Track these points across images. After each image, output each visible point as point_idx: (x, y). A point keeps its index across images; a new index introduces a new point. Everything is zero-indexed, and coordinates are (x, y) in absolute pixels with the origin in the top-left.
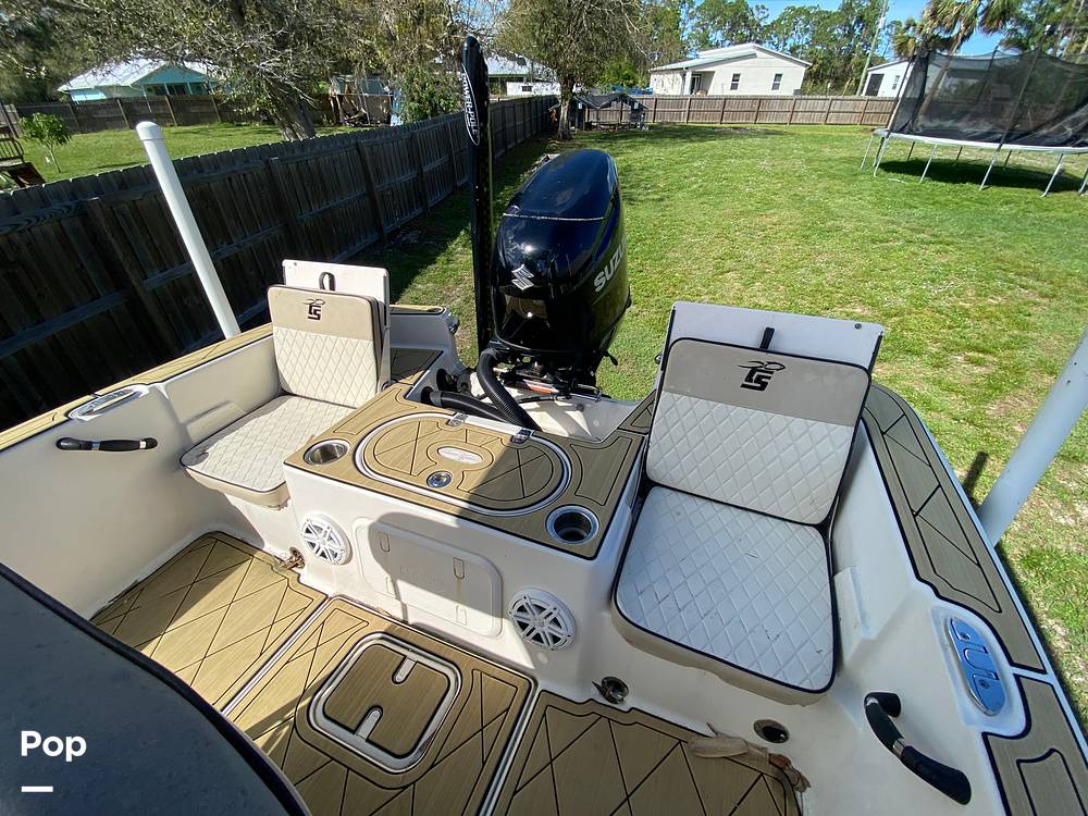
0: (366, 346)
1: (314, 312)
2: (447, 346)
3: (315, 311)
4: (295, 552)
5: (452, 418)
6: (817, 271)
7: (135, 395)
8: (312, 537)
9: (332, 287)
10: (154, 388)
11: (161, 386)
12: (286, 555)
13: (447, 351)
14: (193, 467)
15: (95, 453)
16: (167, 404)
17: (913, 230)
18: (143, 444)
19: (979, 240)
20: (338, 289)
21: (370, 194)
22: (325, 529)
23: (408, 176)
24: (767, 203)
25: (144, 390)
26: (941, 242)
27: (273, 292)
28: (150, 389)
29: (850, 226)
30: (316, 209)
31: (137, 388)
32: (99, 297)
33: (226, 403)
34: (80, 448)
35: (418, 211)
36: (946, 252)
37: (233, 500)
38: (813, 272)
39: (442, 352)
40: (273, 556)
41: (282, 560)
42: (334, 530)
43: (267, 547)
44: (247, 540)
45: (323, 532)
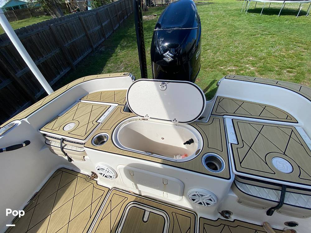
4: (93, 173)
6: (236, 47)
7: (16, 125)
8: (100, 171)
10: (23, 121)
11: (26, 120)
12: (90, 174)
15: (5, 153)
17: (262, 31)
18: (24, 145)
19: (282, 32)
21: (86, 35)
23: (98, 28)
24: (215, 26)
25: (19, 122)
26: (271, 34)
28: (21, 122)
29: (243, 31)
30: (70, 42)
31: (16, 122)
35: (103, 40)
36: (274, 37)
38: (235, 47)
40: (85, 175)
41: (89, 176)
42: (109, 169)
43: (82, 172)
44: (74, 170)
45: (105, 170)
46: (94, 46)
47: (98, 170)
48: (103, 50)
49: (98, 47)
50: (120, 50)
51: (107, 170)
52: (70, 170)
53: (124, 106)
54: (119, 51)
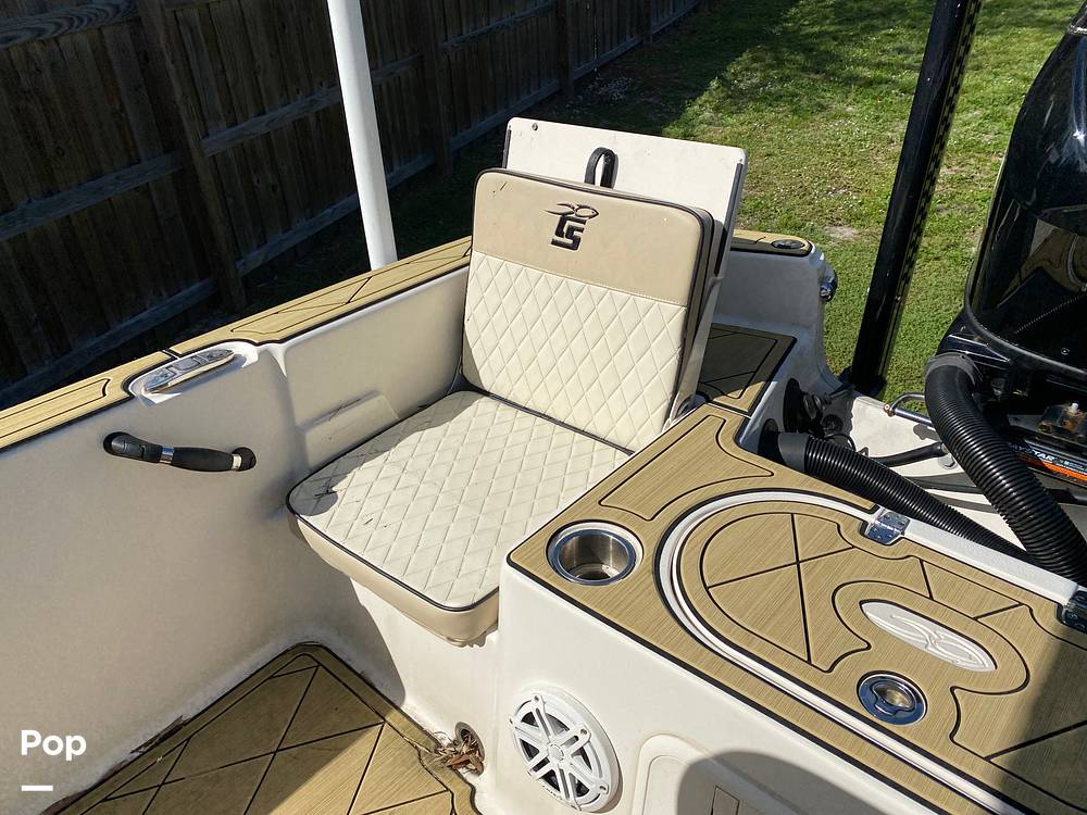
0: (670, 315)
1: (568, 232)
2: (807, 327)
3: (572, 229)
4: (465, 733)
5: (871, 519)
7: (235, 362)
8: (535, 736)
9: (608, 180)
10: (267, 352)
11: (278, 351)
12: (447, 735)
13: (805, 340)
14: (310, 519)
15: (163, 470)
16: (282, 384)
18: (237, 461)
20: (620, 184)
21: (558, 7)
22: (574, 730)
25: (250, 353)
27: (487, 182)
28: (260, 354)
30: (469, 31)
31: (239, 349)
32: (139, 161)
33: (372, 394)
34: (142, 457)
35: (632, 41)
37: (365, 596)
39: (795, 340)
40: (421, 728)
41: (439, 745)
42: (594, 740)
43: (410, 705)
44: (373, 679)
45: (567, 736)
46: (578, 71)
47: (529, 719)
48: (617, 95)
49: (590, 76)
50: (717, 109)
51: (583, 739)
52: (355, 673)
53: (740, 417)
54: (707, 115)
